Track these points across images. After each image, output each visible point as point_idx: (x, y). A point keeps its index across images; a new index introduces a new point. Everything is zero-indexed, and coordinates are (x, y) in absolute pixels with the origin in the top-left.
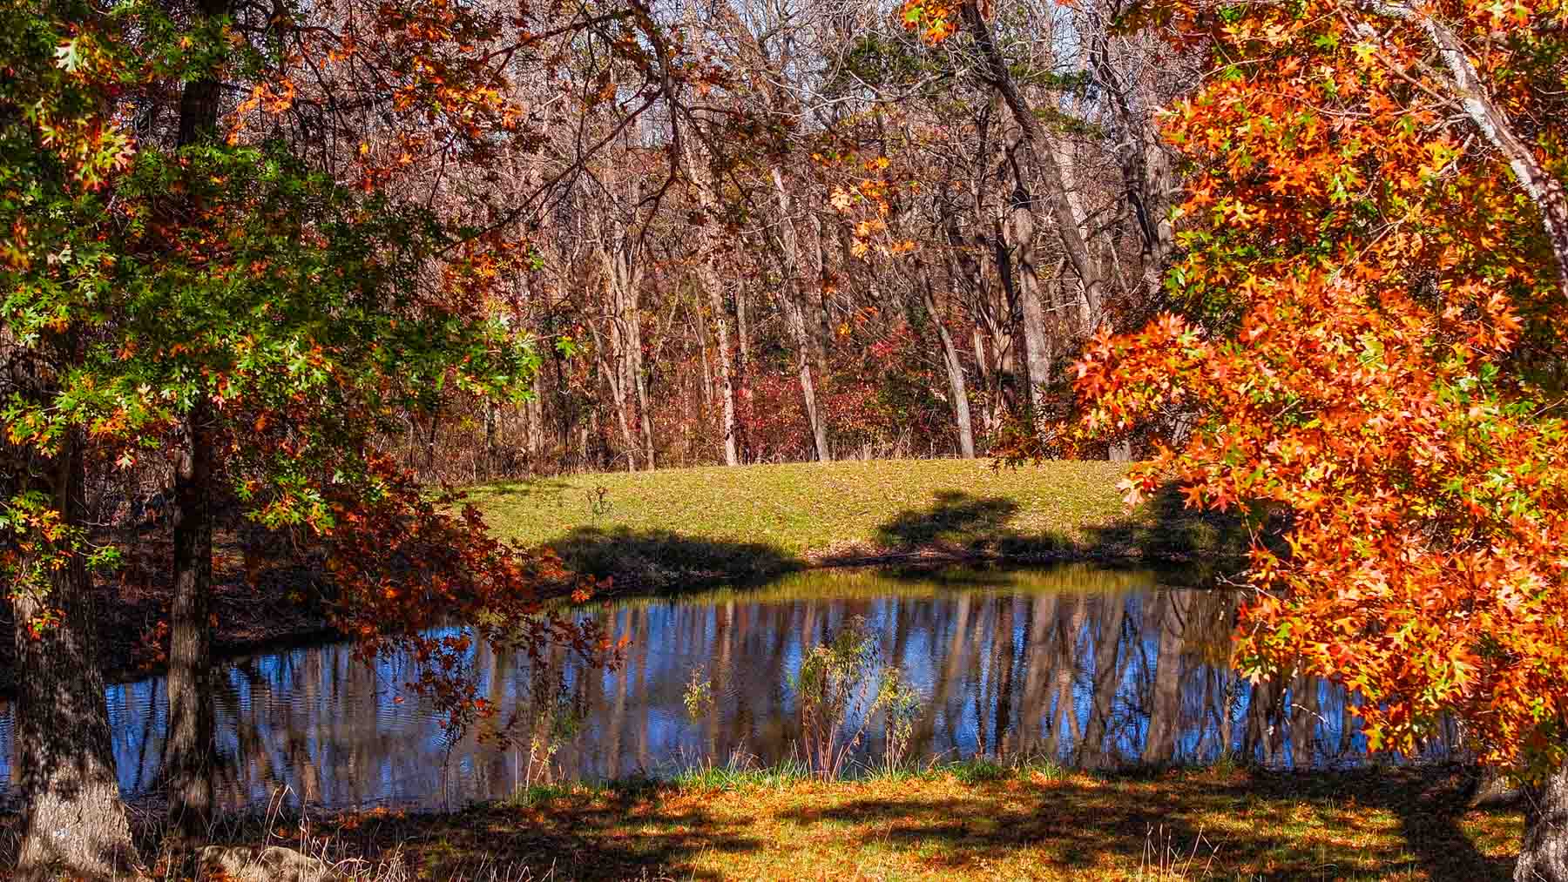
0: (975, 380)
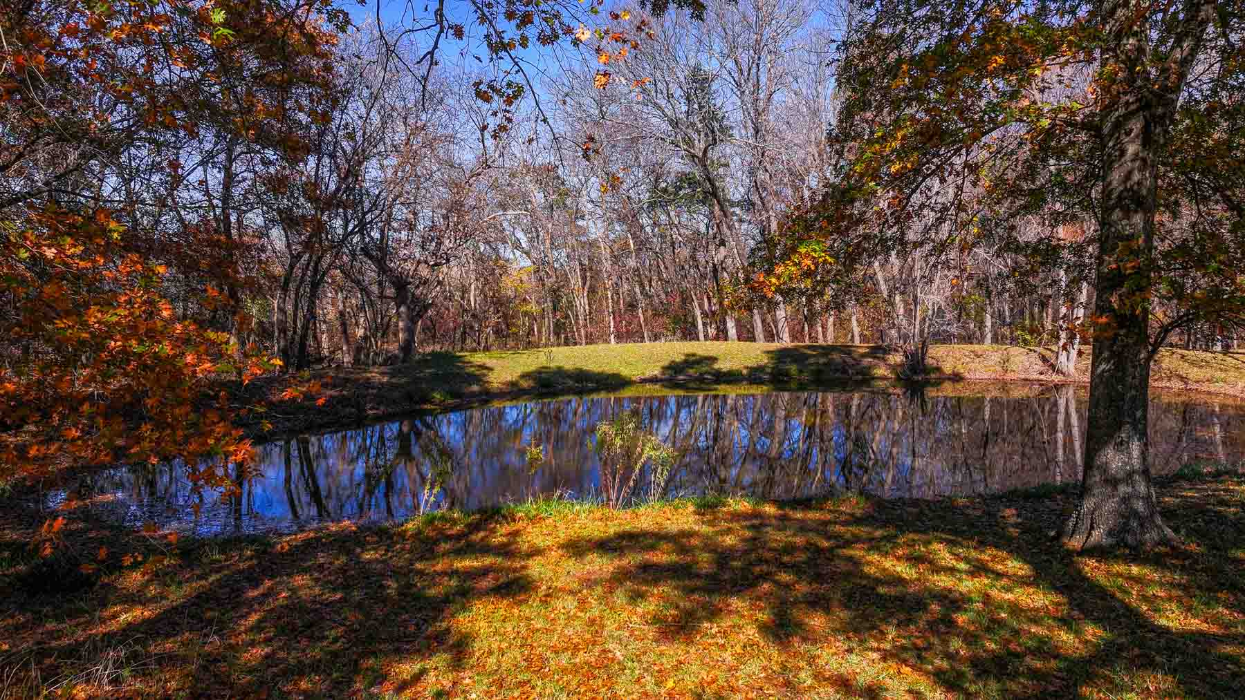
0: (704, 314)
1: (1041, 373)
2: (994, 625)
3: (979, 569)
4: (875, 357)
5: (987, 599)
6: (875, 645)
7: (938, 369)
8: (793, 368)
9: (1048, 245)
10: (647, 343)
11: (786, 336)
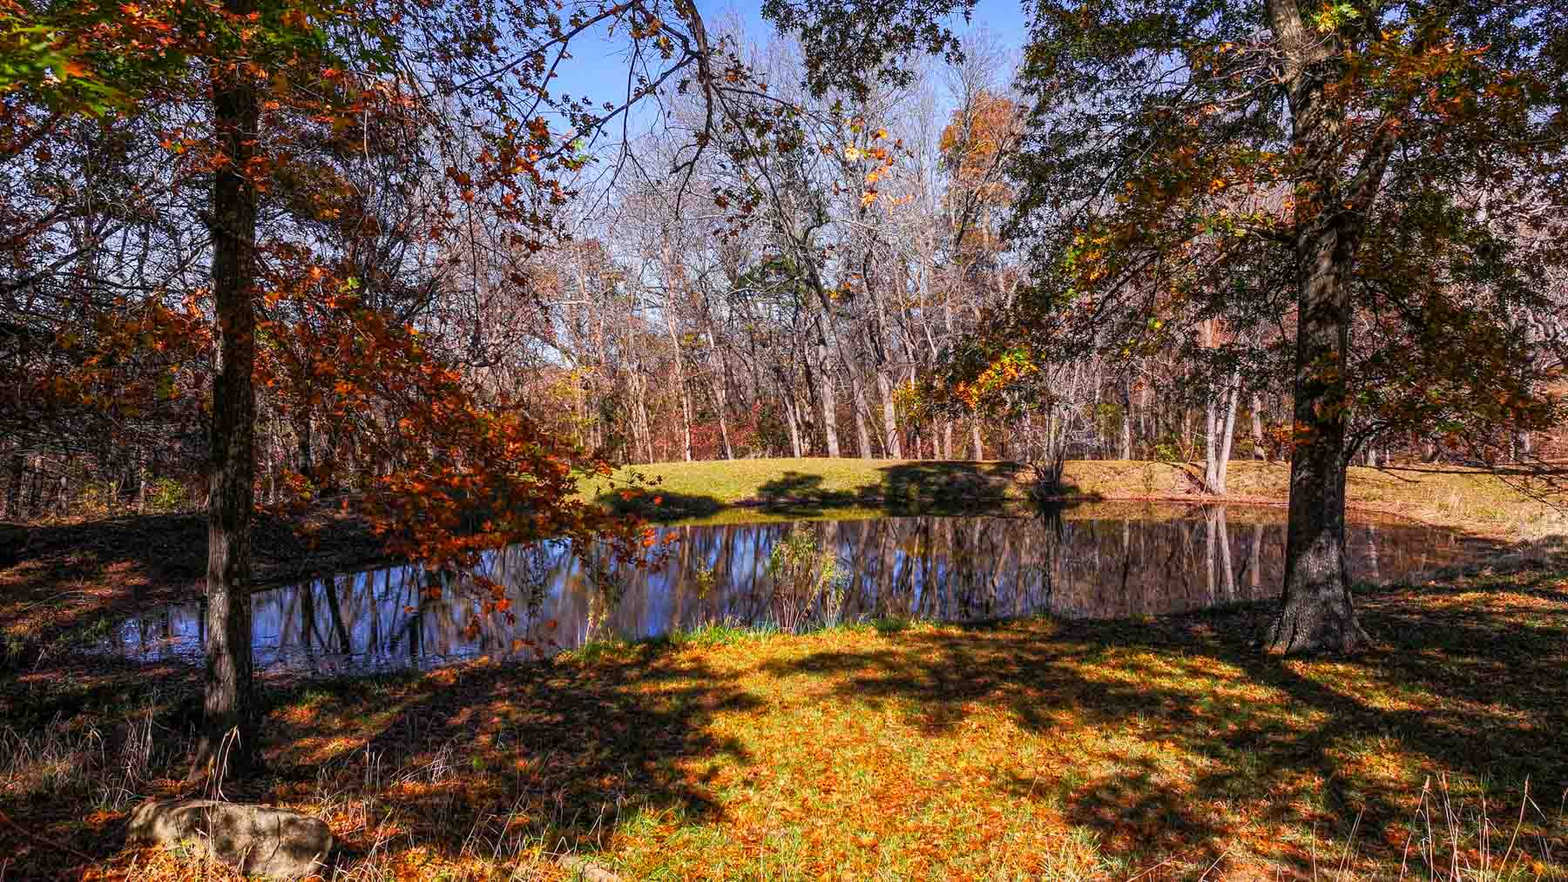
1: (1188, 492)
2: (1229, 712)
3: (1195, 673)
4: (1003, 475)
5: (1214, 694)
6: (1131, 731)
7: (1075, 488)
8: (914, 489)
9: (1230, 351)
10: (732, 460)
11: (897, 452)
